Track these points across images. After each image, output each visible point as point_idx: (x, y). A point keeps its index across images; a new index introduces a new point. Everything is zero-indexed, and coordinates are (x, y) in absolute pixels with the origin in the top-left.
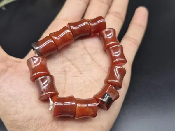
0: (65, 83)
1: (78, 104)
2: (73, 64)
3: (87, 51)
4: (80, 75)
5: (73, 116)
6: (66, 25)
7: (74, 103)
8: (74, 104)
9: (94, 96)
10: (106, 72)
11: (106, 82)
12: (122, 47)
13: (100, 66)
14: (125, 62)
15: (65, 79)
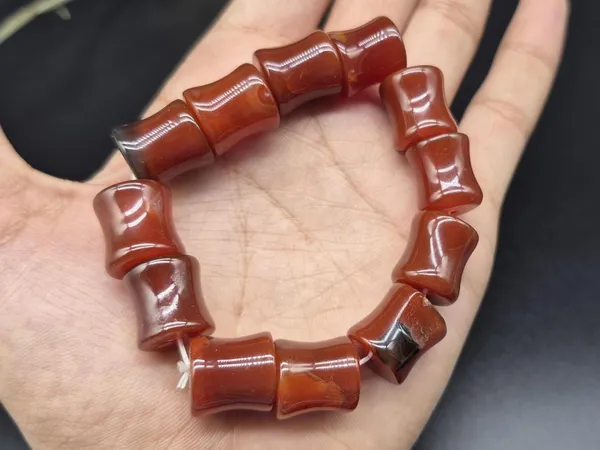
0: (245, 277)
1: (284, 363)
2: (277, 204)
3: (332, 152)
4: (302, 244)
5: (269, 409)
6: (248, 58)
7: (268, 359)
8: (269, 362)
9: (351, 330)
10: (403, 236)
11: (400, 276)
12: (465, 141)
13: (378, 210)
14: (476, 198)
15: (245, 259)
